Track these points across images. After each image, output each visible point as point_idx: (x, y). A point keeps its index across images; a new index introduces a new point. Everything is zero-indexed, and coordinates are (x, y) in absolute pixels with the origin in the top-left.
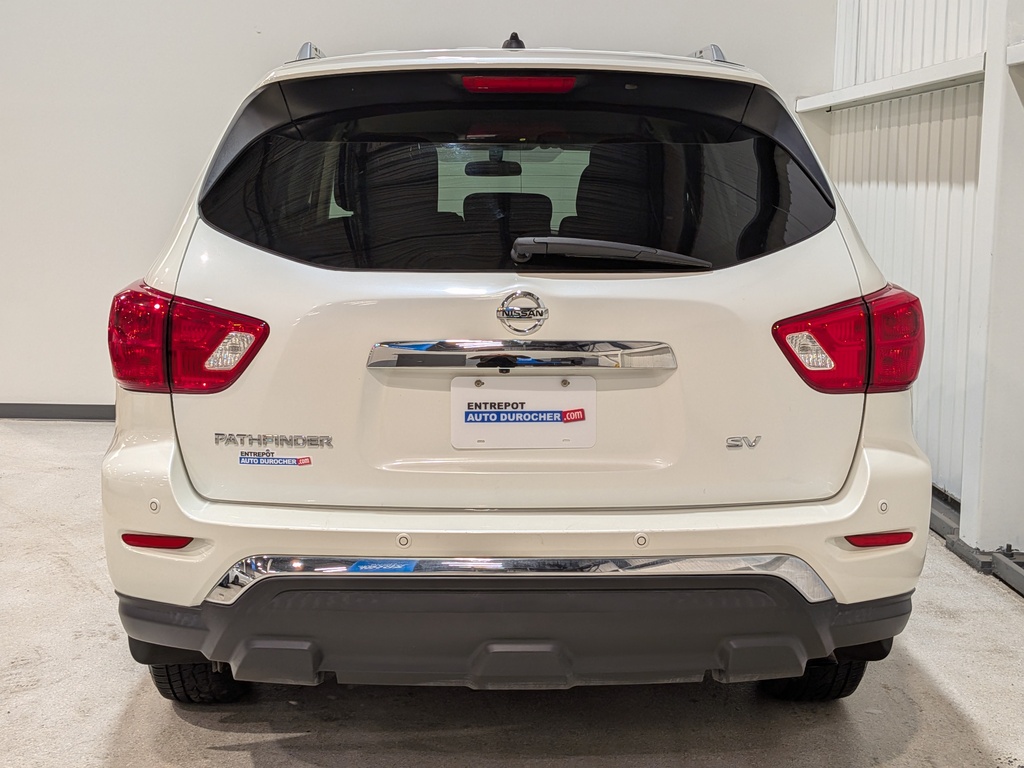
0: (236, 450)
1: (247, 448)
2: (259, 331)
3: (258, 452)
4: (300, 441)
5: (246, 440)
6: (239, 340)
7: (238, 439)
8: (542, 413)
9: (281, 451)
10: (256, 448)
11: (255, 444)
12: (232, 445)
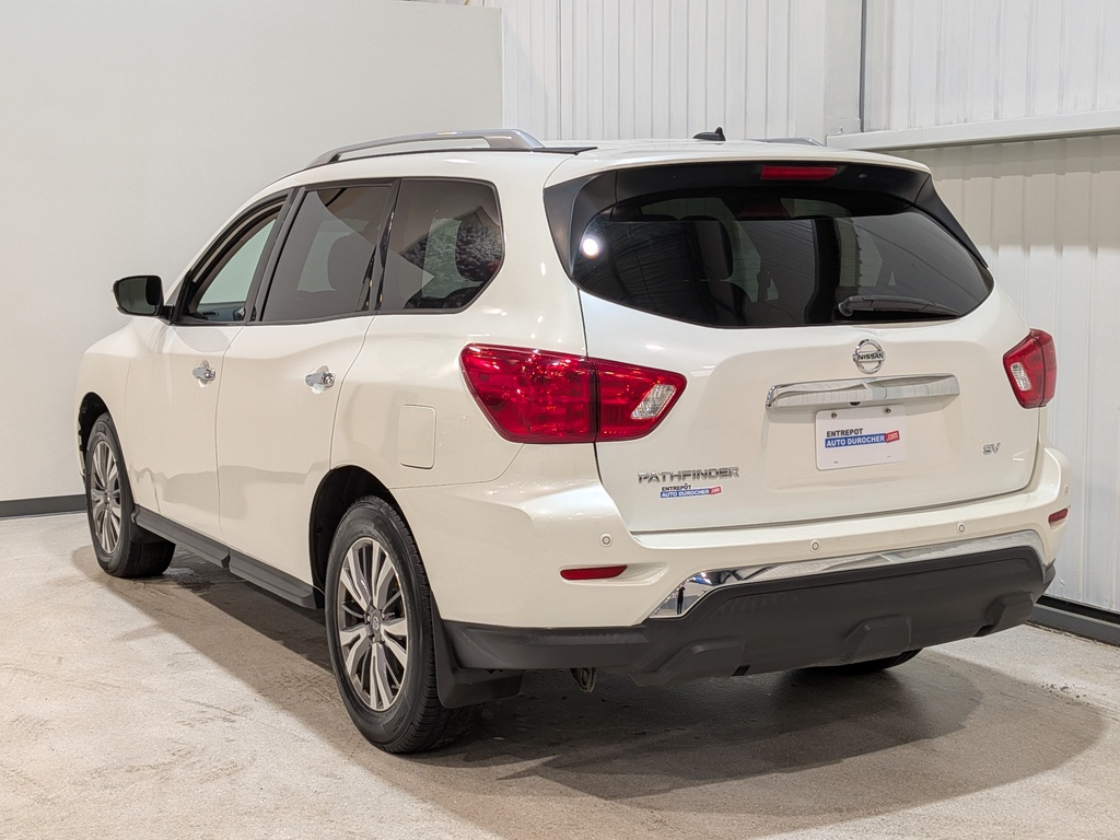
0: (658, 487)
1: (668, 483)
2: (677, 382)
3: (676, 486)
4: (713, 474)
5: (668, 477)
6: (658, 394)
7: (660, 478)
8: (873, 436)
9: (695, 484)
10: (677, 483)
11: (676, 479)
12: (653, 483)
